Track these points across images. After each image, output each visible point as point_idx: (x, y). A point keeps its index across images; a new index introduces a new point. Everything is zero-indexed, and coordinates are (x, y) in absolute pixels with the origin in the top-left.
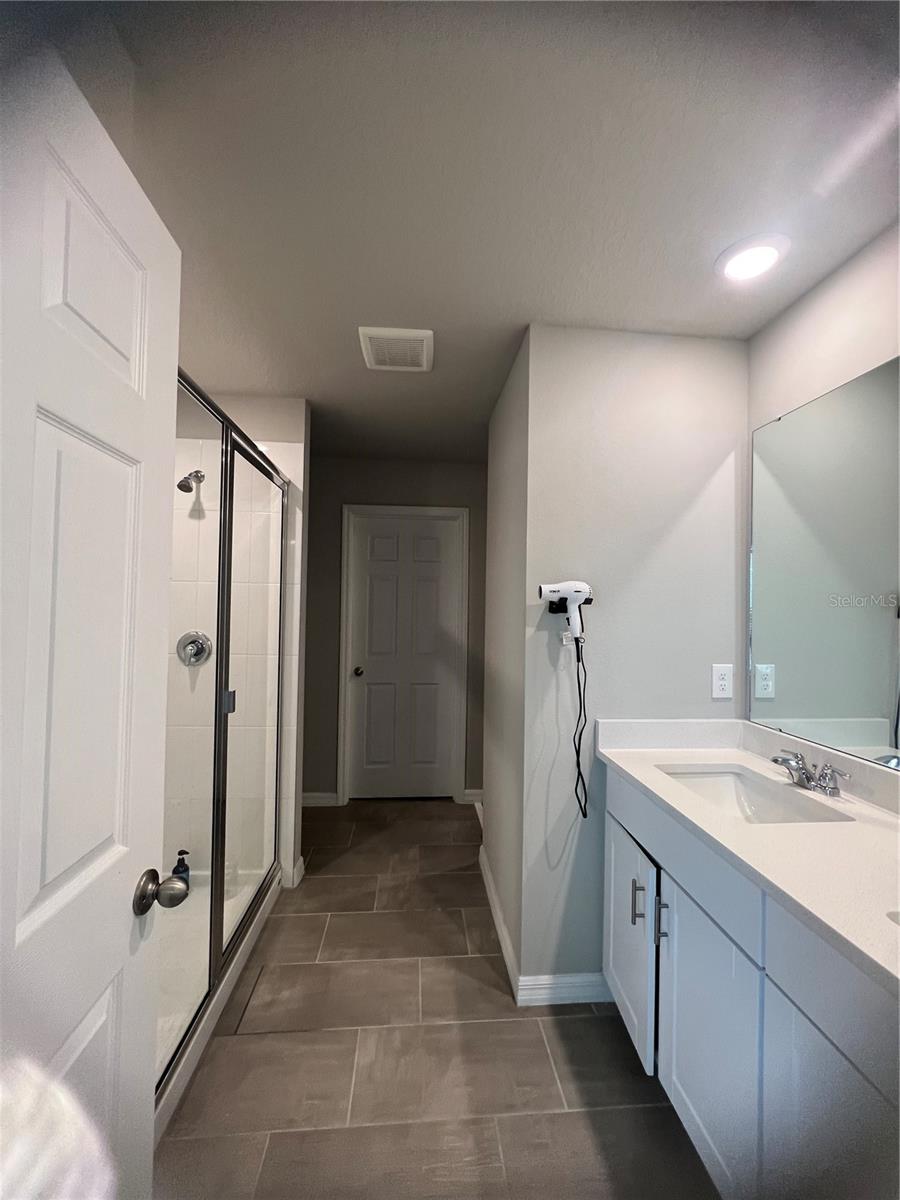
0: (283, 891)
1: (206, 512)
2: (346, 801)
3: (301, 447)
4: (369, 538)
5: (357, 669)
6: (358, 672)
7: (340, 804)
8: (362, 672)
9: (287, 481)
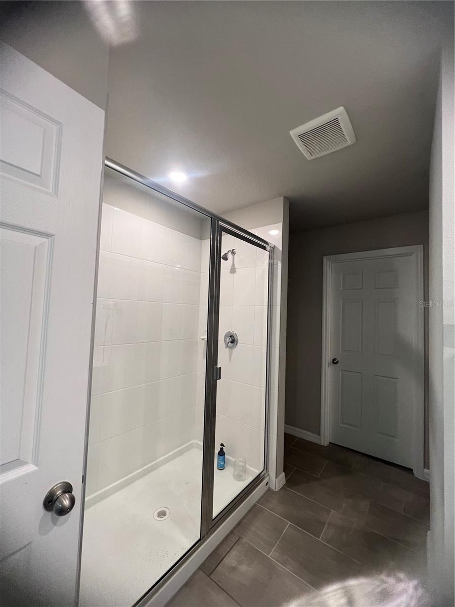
0: (269, 490)
1: (237, 270)
2: (326, 444)
3: (281, 224)
4: (342, 276)
5: (334, 359)
6: (335, 362)
7: (322, 444)
8: (337, 362)
9: (273, 246)
